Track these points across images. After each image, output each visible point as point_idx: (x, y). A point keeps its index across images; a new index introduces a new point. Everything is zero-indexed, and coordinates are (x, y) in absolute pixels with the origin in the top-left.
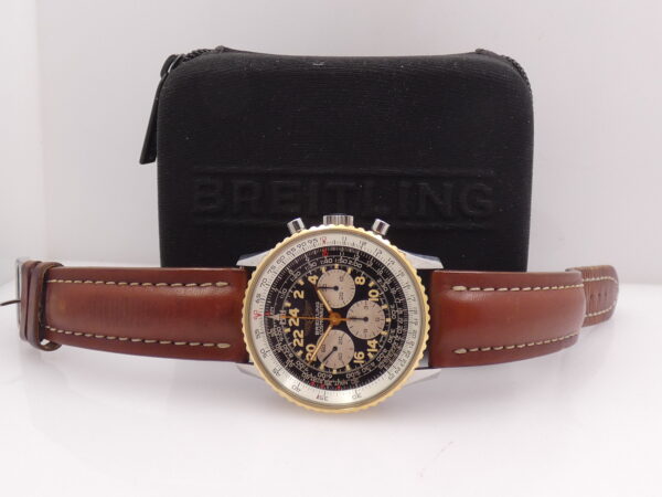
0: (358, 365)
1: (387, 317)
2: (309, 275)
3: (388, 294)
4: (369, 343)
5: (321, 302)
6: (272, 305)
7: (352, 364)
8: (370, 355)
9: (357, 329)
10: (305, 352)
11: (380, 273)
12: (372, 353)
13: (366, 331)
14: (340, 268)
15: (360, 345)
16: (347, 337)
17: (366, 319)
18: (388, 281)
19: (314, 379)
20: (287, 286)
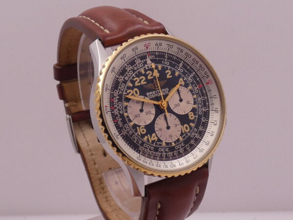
0: (136, 131)
1: (175, 142)
2: (183, 78)
3: (190, 139)
4: (154, 135)
5: (169, 91)
6: (156, 56)
7: (135, 126)
8: (146, 137)
9: (160, 123)
10: (132, 88)
11: (201, 128)
12: (148, 139)
13: (161, 130)
14: (194, 99)
15: (150, 128)
16: (153, 117)
17: (168, 128)
18: (197, 136)
19: (116, 101)
20: (171, 65)
